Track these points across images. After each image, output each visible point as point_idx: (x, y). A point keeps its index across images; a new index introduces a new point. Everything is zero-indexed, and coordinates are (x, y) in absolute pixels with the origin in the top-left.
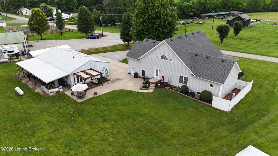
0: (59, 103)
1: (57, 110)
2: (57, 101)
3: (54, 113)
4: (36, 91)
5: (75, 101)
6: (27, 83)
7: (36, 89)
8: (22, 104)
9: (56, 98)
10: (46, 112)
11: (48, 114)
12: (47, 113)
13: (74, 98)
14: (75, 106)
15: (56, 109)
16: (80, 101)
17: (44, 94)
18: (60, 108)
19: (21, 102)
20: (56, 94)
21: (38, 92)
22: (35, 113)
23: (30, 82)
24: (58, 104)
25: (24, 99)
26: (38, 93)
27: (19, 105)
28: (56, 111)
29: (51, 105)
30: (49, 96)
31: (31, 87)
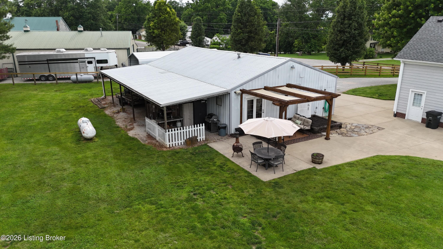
0: (194, 173)
1: (188, 200)
2: (186, 167)
3: (174, 209)
4: (131, 134)
5: (249, 175)
6: (115, 116)
7: (131, 129)
8: (77, 163)
9: (185, 157)
10: (144, 199)
11: (149, 211)
12: (148, 206)
13: (244, 163)
14: (251, 192)
15: (184, 195)
16: (266, 176)
17: (149, 143)
18: (198, 192)
19: (80, 156)
20: (184, 147)
21: (136, 137)
22: (103, 201)
23: (122, 114)
24: (189, 177)
25: (91, 150)
26: (133, 139)
27: (67, 166)
28: (181, 201)
29: (166, 178)
30: (165, 149)
31: (120, 123)
